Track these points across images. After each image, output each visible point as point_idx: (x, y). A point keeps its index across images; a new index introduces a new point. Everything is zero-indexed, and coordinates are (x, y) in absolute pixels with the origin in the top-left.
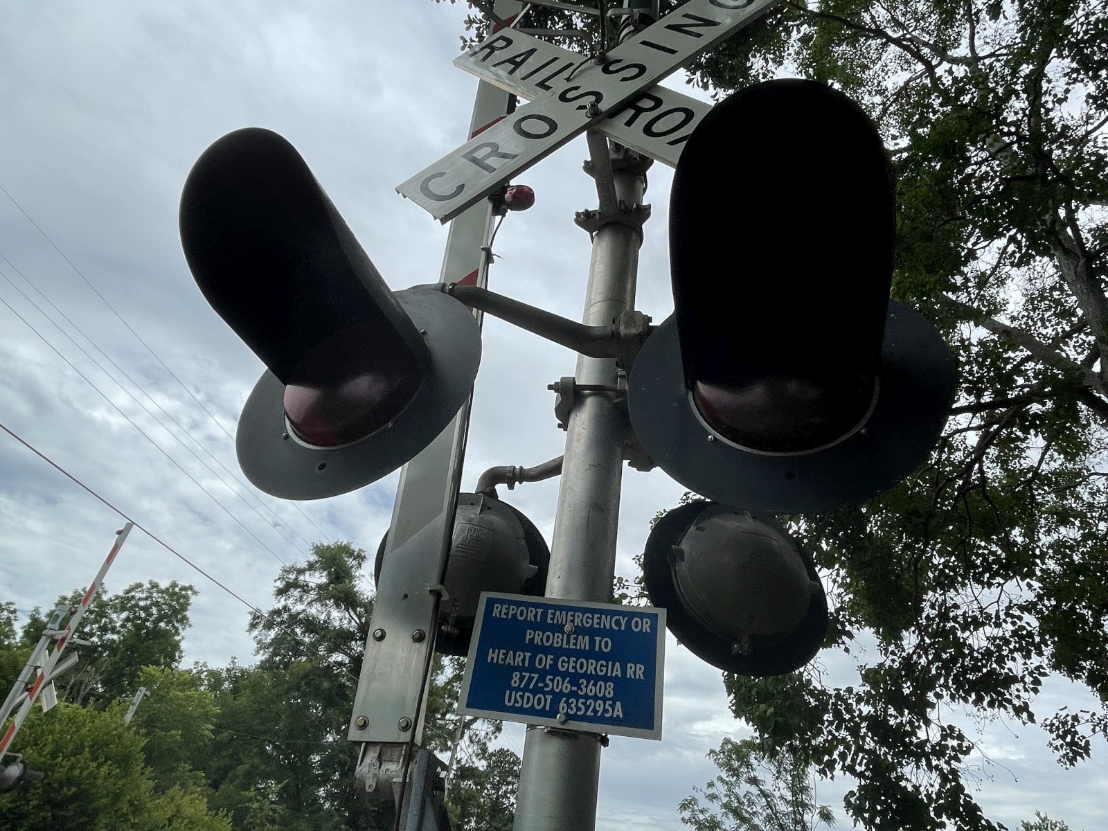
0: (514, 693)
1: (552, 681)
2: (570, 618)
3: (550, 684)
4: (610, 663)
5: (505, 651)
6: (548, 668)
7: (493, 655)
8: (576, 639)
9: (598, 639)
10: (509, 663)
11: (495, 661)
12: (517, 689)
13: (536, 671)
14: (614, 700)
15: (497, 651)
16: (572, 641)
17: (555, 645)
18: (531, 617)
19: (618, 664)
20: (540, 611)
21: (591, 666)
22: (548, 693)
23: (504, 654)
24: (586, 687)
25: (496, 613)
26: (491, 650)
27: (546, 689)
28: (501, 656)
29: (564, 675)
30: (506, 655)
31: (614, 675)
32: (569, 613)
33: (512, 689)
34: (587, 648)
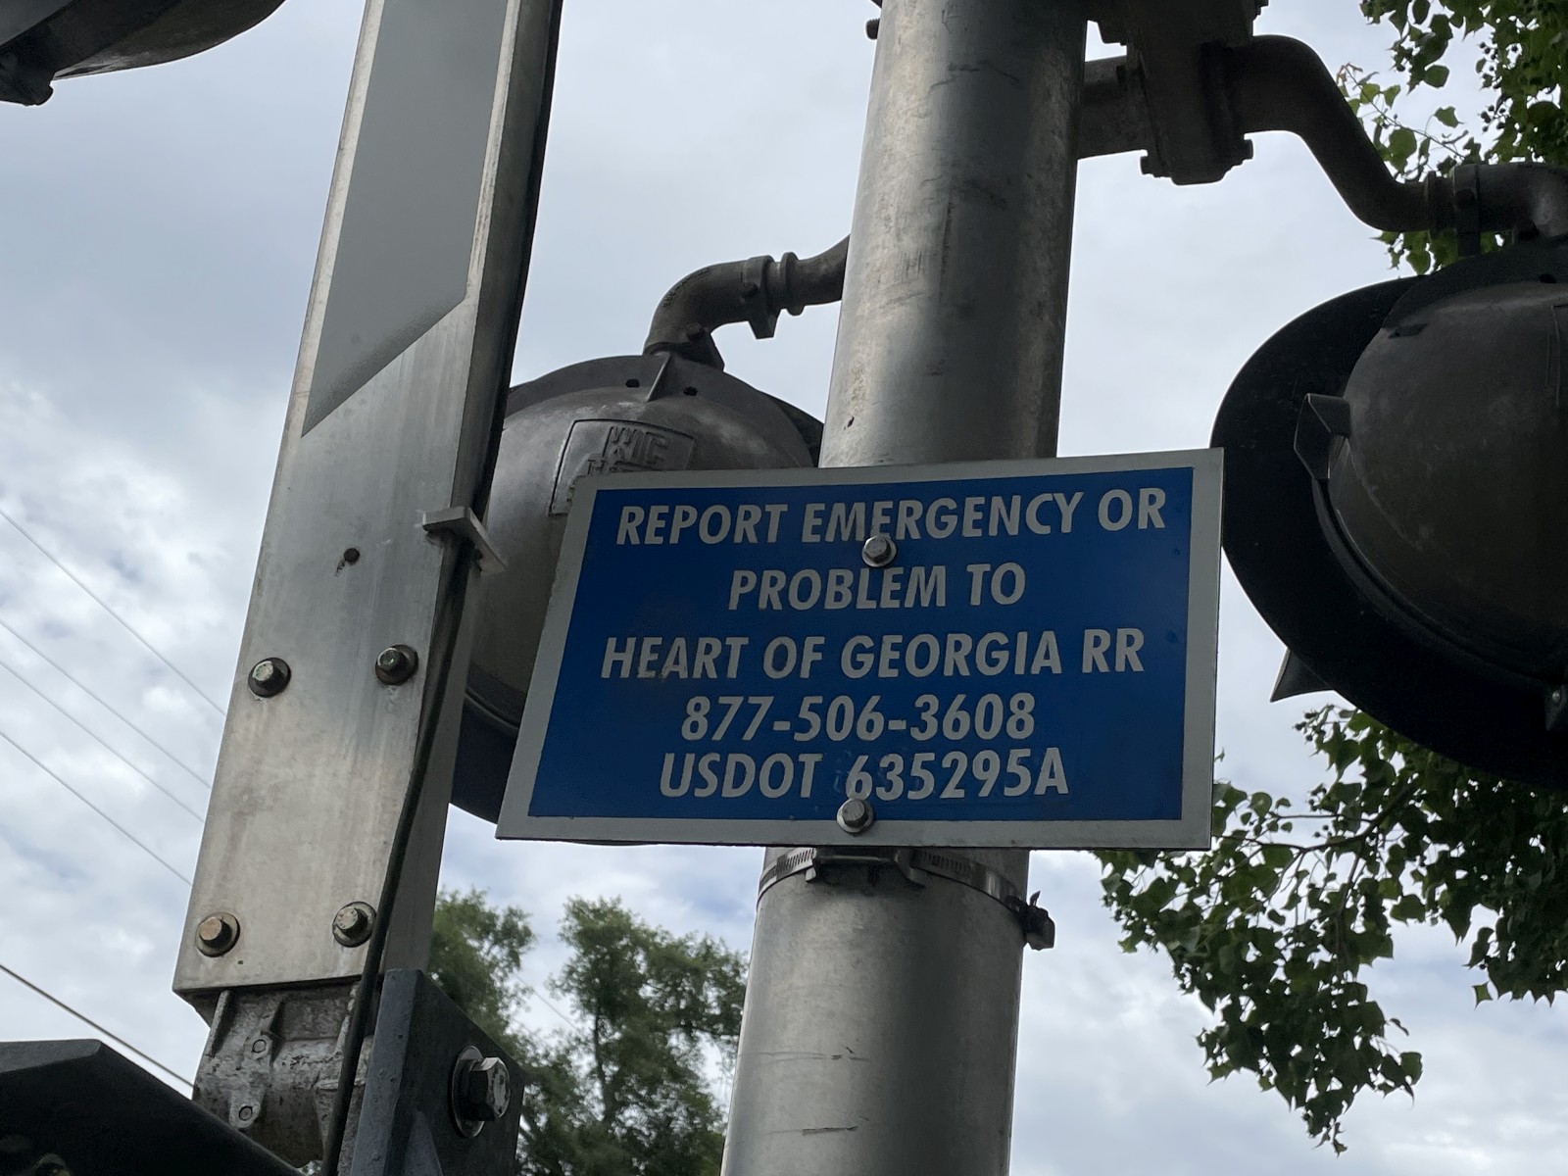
0: (690, 758)
1: (821, 711)
2: (879, 519)
3: (815, 720)
4: (1023, 638)
5: (658, 641)
6: (805, 673)
7: (619, 657)
8: (903, 580)
9: (977, 571)
10: (674, 675)
11: (625, 673)
12: (702, 748)
13: (765, 686)
14: (1037, 745)
15: (631, 642)
16: (889, 586)
17: (830, 604)
18: (746, 529)
19: (1049, 638)
20: (776, 510)
21: (956, 655)
22: (809, 747)
23: (654, 648)
24: (940, 716)
25: (627, 530)
26: (612, 642)
27: (799, 737)
28: (647, 656)
29: (860, 692)
30: (662, 651)
31: (1035, 670)
32: (879, 506)
33: (682, 748)
34: (941, 602)
